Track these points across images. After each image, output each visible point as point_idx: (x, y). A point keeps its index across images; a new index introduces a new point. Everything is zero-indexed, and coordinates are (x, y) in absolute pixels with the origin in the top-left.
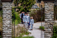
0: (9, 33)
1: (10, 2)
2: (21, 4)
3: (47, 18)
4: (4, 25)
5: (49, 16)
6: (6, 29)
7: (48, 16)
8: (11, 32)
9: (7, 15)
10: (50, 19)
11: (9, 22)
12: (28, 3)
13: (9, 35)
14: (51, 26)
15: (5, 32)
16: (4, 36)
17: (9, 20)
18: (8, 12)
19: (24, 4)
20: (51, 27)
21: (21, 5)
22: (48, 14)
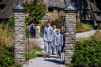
0: (22, 49)
1: (23, 12)
3: (68, 32)
5: (71, 29)
6: (19, 44)
7: (69, 28)
8: (24, 48)
9: (20, 27)
10: (72, 33)
11: (22, 36)
12: (37, 13)
13: (22, 52)
14: (73, 41)
15: (17, 48)
16: (17, 52)
17: (23, 34)
18: (20, 24)
19: (33, 13)
20: (72, 43)
21: (30, 15)
22: (70, 26)
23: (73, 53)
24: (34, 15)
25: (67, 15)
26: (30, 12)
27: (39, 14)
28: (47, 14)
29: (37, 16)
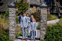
0: (13, 31)
2: (18, 9)
3: (42, 20)
4: (10, 25)
5: (44, 18)
6: (12, 27)
8: (15, 30)
9: (12, 17)
10: (45, 21)
14: (45, 25)
15: (10, 30)
16: (10, 33)
17: (14, 21)
18: (13, 15)
20: (45, 27)
22: (43, 16)
23: (45, 33)
24: (21, 9)
25: (42, 10)
26: (19, 8)
27: (24, 9)
28: (29, 9)
29: (23, 10)
